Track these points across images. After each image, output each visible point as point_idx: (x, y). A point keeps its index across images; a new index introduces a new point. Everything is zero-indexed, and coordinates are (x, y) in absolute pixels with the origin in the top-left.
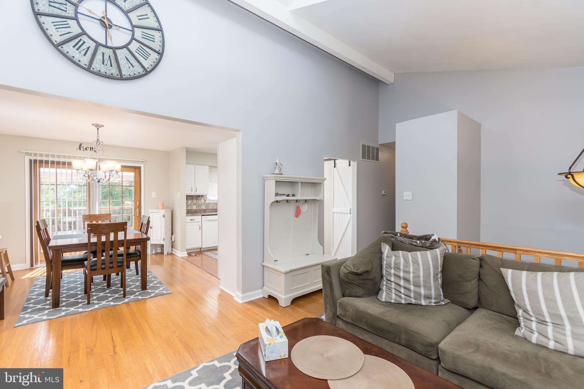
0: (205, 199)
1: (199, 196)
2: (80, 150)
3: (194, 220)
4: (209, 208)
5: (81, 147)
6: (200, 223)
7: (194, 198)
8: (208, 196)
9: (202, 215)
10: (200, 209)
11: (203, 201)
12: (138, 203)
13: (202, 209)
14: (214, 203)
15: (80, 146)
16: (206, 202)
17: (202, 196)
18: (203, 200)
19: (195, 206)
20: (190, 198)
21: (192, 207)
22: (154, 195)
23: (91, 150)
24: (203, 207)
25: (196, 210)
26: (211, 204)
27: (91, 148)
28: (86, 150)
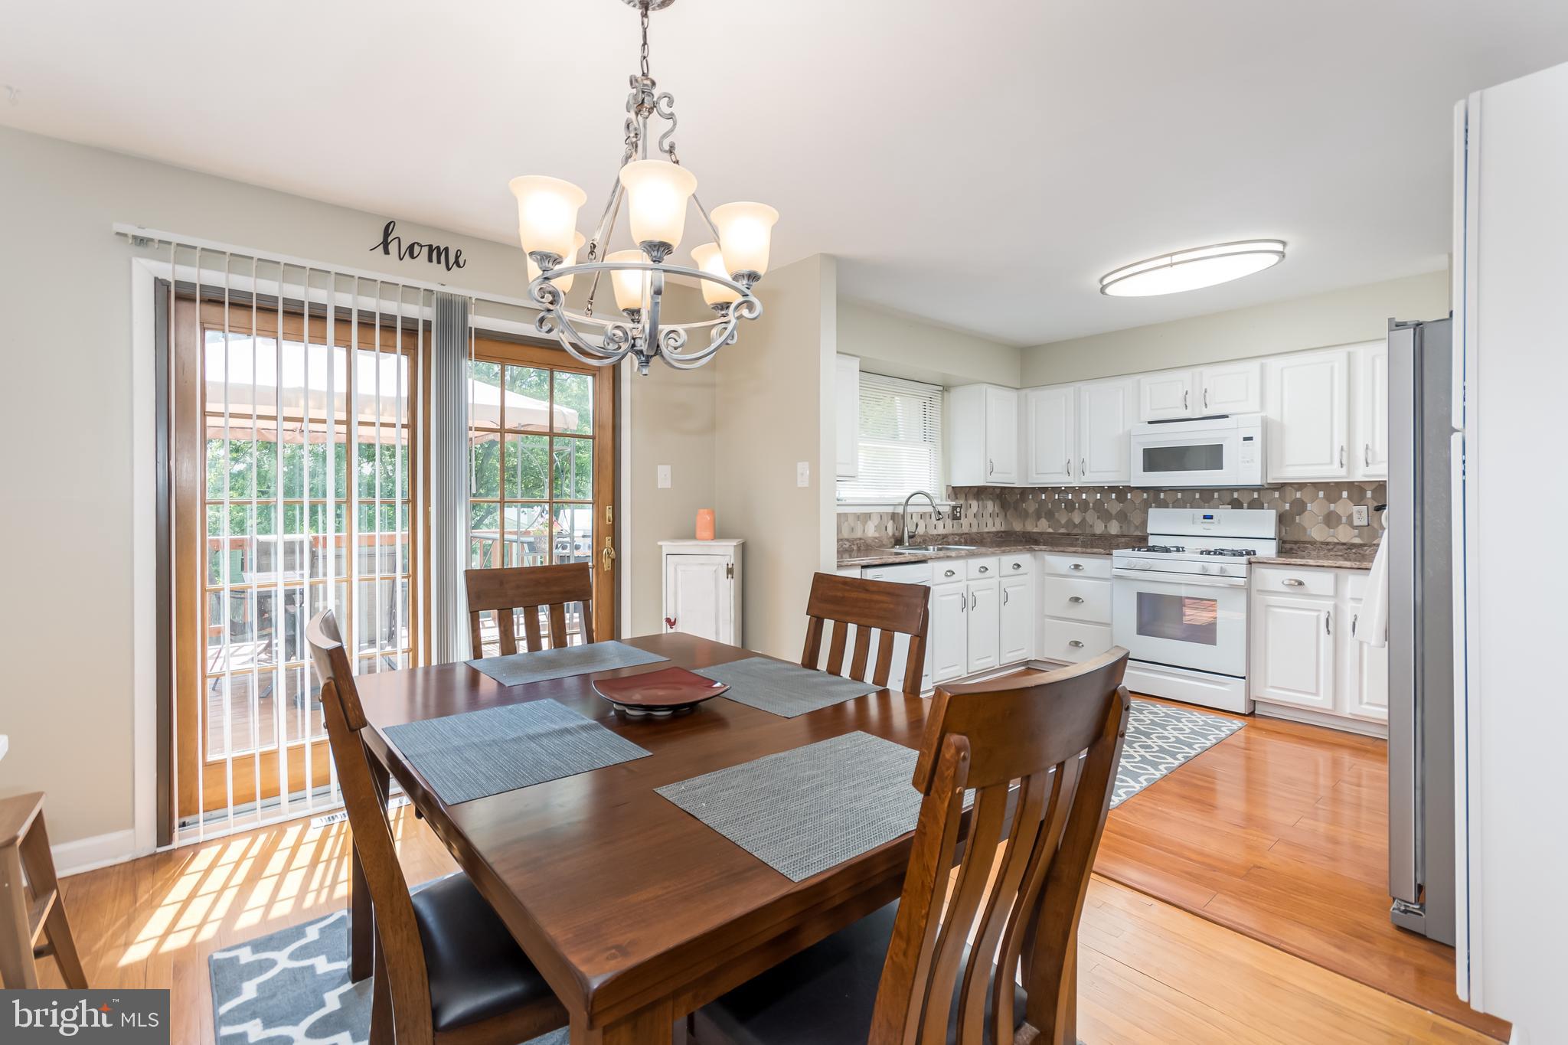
2: (387, 252)
5: (390, 239)
12: (609, 514)
15: (387, 233)
22: (664, 477)
23: (430, 260)
27: (430, 246)
28: (412, 256)
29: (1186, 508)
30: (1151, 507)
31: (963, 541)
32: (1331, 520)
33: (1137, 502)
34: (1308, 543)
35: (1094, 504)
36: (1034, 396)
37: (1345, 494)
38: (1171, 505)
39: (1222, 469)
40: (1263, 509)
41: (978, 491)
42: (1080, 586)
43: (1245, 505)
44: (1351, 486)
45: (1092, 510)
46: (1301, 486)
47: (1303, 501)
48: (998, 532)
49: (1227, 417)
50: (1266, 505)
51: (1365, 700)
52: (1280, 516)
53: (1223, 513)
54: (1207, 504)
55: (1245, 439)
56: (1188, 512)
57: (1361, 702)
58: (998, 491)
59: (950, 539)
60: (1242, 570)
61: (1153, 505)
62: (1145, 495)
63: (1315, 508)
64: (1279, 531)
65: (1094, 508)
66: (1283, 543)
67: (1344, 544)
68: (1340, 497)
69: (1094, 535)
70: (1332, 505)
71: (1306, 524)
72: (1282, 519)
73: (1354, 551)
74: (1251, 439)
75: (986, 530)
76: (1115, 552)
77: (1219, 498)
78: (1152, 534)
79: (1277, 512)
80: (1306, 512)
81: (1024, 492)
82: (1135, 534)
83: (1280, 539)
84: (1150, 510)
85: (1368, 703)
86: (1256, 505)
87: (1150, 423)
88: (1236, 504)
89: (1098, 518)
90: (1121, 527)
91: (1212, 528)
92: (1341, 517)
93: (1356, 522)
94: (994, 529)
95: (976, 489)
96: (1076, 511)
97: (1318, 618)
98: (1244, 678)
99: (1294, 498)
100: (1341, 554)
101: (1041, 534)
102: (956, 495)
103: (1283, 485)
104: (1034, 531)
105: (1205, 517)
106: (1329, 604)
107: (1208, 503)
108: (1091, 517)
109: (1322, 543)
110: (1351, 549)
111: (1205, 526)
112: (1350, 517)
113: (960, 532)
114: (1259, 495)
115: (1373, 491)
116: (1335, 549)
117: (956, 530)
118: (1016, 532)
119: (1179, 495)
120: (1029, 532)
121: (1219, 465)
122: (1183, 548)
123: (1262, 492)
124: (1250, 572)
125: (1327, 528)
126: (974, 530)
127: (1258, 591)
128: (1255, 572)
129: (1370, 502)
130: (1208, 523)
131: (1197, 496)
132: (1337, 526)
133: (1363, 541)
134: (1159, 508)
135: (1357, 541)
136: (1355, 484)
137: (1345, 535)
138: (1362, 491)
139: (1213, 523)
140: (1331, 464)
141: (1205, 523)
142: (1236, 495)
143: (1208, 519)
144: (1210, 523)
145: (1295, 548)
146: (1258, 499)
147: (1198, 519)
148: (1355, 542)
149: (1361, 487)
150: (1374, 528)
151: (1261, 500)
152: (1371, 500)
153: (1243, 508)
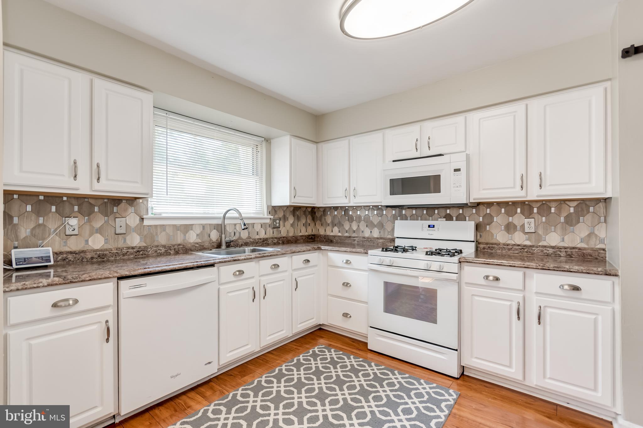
0: (143, 213)
1: (116, 201)
3: (76, 301)
4: (156, 244)
6: (109, 314)
7: (96, 209)
8: (151, 203)
9: (120, 278)
10: (119, 246)
11: (132, 220)
13: (128, 248)
14: (174, 226)
16: (146, 223)
17: (132, 201)
18: (133, 215)
19: (98, 235)
20: (76, 208)
21: (87, 241)
24: (135, 241)
25: (106, 250)
26: (164, 230)
29: (417, 220)
30: (397, 220)
31: (281, 242)
32: (510, 228)
33: (389, 216)
34: (496, 244)
35: (364, 218)
36: (325, 147)
37: (519, 210)
38: (409, 218)
39: (440, 192)
40: (466, 221)
41: (294, 210)
42: (350, 275)
43: (454, 218)
44: (522, 204)
45: (363, 221)
46: (489, 204)
47: (491, 216)
48: (309, 235)
49: (443, 155)
50: (467, 218)
51: (548, 375)
52: (476, 226)
53: (441, 223)
54: (431, 218)
55: (456, 170)
56: (420, 222)
57: (544, 377)
58: (310, 210)
59: (270, 241)
60: (455, 268)
61: (399, 218)
62: (394, 212)
63: (500, 220)
64: (476, 236)
65: (364, 220)
66: (478, 244)
67: (519, 245)
68: (516, 213)
69: (364, 238)
70: (511, 218)
71: (494, 231)
72: (478, 227)
73: (526, 250)
74: (459, 170)
75: (301, 234)
76: (370, 252)
77: (438, 214)
78: (397, 238)
79: (475, 223)
80: (493, 223)
81: (325, 210)
82: (388, 237)
83: (477, 242)
84: (396, 221)
85: (550, 378)
86: (461, 218)
87: (394, 161)
88: (449, 218)
89: (367, 226)
90: (380, 232)
91: (435, 234)
92: (516, 226)
93: (527, 230)
94: (307, 234)
95: (292, 208)
96: (354, 222)
97: (510, 306)
98: (457, 350)
99: (485, 213)
101: (334, 236)
102: (276, 211)
103: (479, 204)
104: (331, 234)
105: (429, 226)
106: (519, 296)
107: (432, 216)
108: (363, 225)
109: (504, 244)
110: (524, 249)
111: (431, 232)
112: (523, 226)
113: (279, 236)
114: (463, 211)
115: (538, 208)
116: (514, 249)
117: (276, 235)
118: (321, 235)
119: (414, 212)
120: (328, 236)
121: (437, 190)
122: (416, 247)
123: (465, 209)
124: (460, 268)
125: (507, 234)
126: (291, 234)
127: (466, 283)
128: (464, 269)
129: (536, 216)
130: (431, 230)
131: (425, 212)
132: (514, 233)
133: (532, 243)
134: (402, 220)
135: (528, 243)
136: (526, 203)
137: (519, 239)
138: (531, 208)
139: (435, 230)
140: (514, 187)
141: (429, 230)
142: (448, 211)
143: (431, 227)
144: (433, 230)
145: (487, 247)
146: (462, 214)
147: (425, 227)
148: (526, 244)
149: (530, 205)
150: (539, 234)
151: (464, 214)
152: (537, 214)
153: (453, 220)
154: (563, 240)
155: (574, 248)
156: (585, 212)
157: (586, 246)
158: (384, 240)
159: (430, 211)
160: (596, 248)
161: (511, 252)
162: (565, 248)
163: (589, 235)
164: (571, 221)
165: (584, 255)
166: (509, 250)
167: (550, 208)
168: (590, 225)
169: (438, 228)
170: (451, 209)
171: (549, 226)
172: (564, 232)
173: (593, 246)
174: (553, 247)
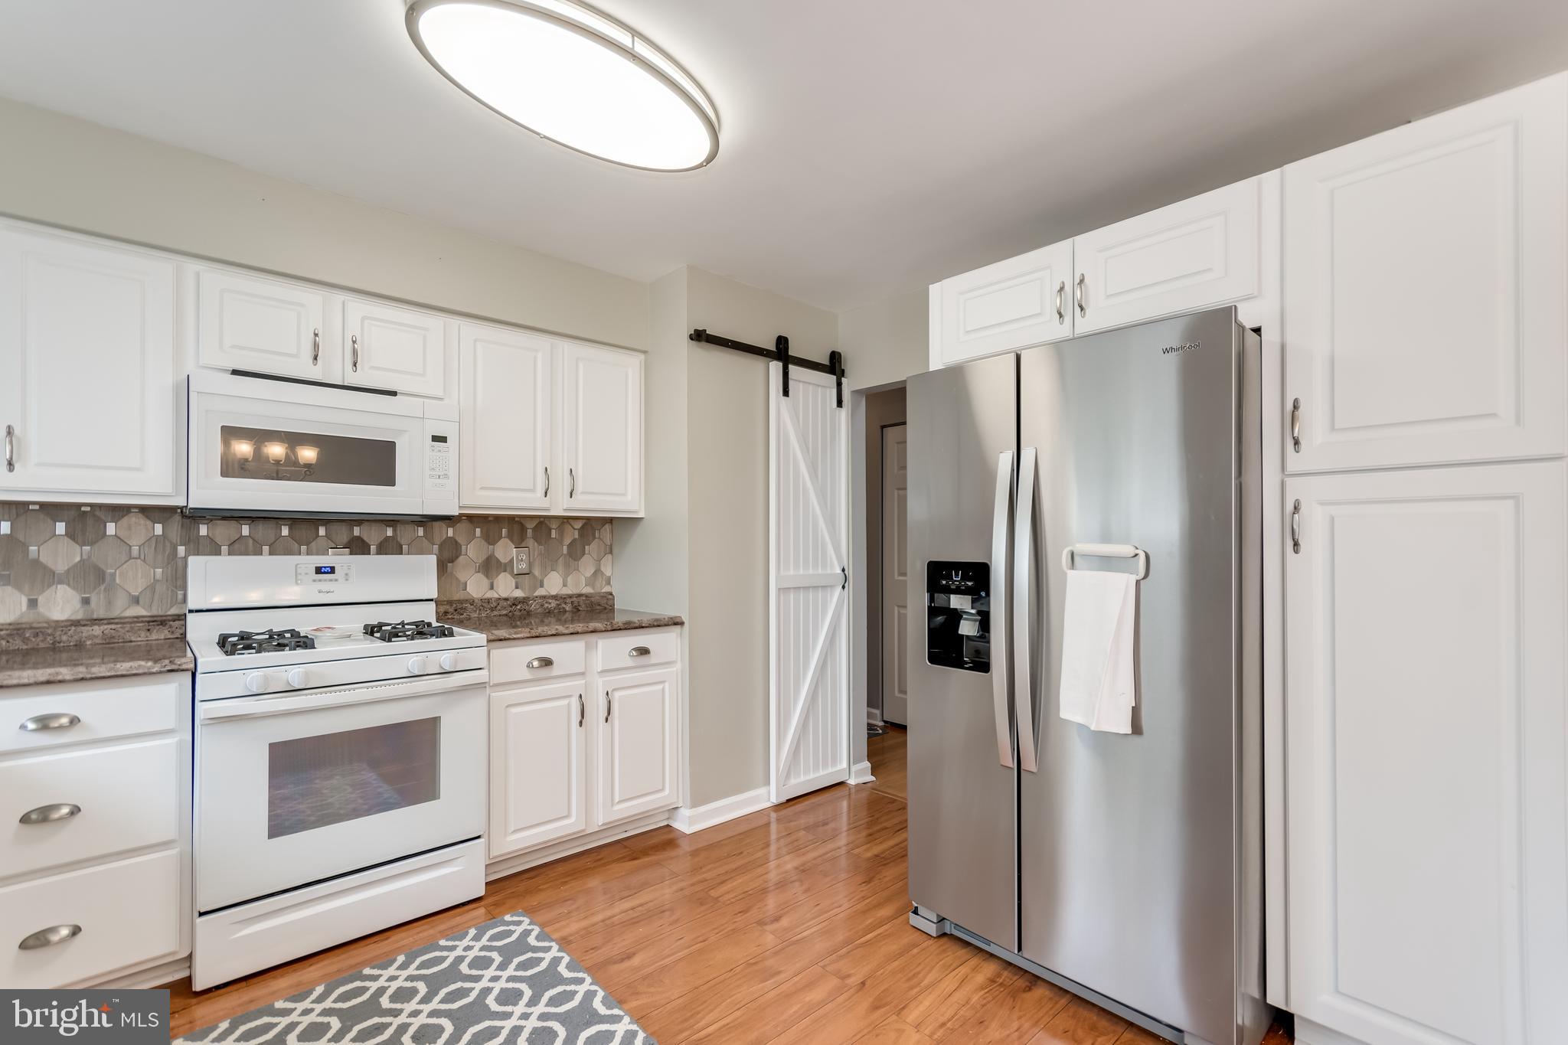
32: (490, 567)
37: (504, 533)
38: (224, 549)
39: (394, 485)
43: (373, 548)
44: (510, 521)
47: (456, 542)
49: (394, 394)
50: (405, 548)
52: (439, 564)
53: (348, 563)
54: (304, 548)
55: (435, 439)
61: (181, 548)
62: (158, 528)
63: (474, 550)
64: (440, 588)
67: (506, 600)
68: (500, 537)
70: (491, 547)
71: (461, 575)
73: (518, 607)
74: (443, 439)
77: (327, 536)
78: (197, 610)
80: (461, 558)
86: (389, 548)
87: (236, 373)
88: (358, 547)
90: (85, 602)
92: (500, 563)
93: (517, 569)
98: (481, 836)
99: (445, 537)
100: (505, 612)
105: (319, 570)
107: (313, 544)
109: (482, 600)
110: (515, 606)
111: (321, 586)
112: (510, 562)
114: (395, 531)
115: (534, 530)
116: (499, 607)
119: (245, 530)
121: (387, 478)
123: (399, 527)
125: (485, 580)
129: (531, 542)
130: (325, 580)
131: (285, 531)
132: (497, 576)
133: (525, 593)
134: (198, 555)
135: (519, 594)
136: (516, 519)
137: (505, 587)
138: (523, 529)
139: (336, 580)
140: (533, 490)
141: (320, 581)
142: (357, 531)
143: (325, 573)
144: (331, 580)
145: (451, 610)
146: (393, 538)
147: (306, 574)
148: (517, 596)
149: (521, 523)
150: (534, 576)
151: (399, 539)
152: (532, 539)
153: (369, 553)
154: (565, 585)
155: (580, 595)
156: (591, 539)
157: (592, 591)
158: (113, 626)
159: (303, 531)
160: (604, 593)
161: (495, 613)
162: (571, 596)
163: (595, 573)
164: (576, 552)
165: (592, 604)
166: (492, 611)
167: (550, 530)
168: (595, 558)
169: (347, 574)
170: (365, 526)
171: (550, 562)
172: (568, 570)
173: (599, 591)
174: (555, 597)
